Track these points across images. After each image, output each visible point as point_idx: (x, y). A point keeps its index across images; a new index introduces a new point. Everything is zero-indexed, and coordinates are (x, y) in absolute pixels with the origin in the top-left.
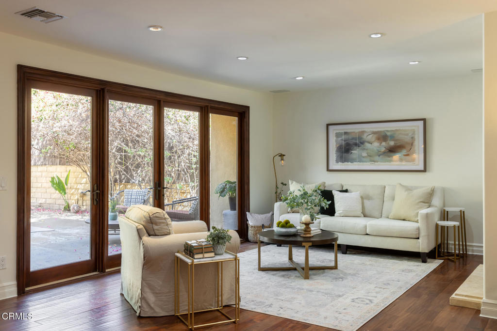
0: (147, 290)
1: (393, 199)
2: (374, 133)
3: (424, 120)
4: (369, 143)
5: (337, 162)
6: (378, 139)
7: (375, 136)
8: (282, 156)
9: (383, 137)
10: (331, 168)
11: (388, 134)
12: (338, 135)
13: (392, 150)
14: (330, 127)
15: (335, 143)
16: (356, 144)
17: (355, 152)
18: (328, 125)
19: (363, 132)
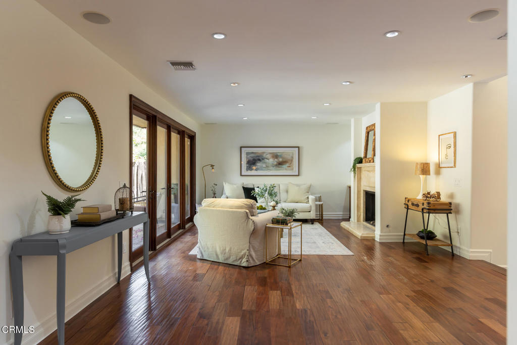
0: (252, 250)
1: (287, 192)
2: (270, 153)
3: (299, 147)
4: (267, 159)
5: (247, 170)
6: (273, 157)
7: (271, 155)
8: (212, 166)
9: (276, 156)
10: (242, 174)
11: (279, 154)
12: (248, 154)
13: (280, 164)
14: (243, 149)
15: (246, 159)
16: (259, 160)
17: (259, 164)
18: (241, 147)
19: (264, 153)
